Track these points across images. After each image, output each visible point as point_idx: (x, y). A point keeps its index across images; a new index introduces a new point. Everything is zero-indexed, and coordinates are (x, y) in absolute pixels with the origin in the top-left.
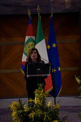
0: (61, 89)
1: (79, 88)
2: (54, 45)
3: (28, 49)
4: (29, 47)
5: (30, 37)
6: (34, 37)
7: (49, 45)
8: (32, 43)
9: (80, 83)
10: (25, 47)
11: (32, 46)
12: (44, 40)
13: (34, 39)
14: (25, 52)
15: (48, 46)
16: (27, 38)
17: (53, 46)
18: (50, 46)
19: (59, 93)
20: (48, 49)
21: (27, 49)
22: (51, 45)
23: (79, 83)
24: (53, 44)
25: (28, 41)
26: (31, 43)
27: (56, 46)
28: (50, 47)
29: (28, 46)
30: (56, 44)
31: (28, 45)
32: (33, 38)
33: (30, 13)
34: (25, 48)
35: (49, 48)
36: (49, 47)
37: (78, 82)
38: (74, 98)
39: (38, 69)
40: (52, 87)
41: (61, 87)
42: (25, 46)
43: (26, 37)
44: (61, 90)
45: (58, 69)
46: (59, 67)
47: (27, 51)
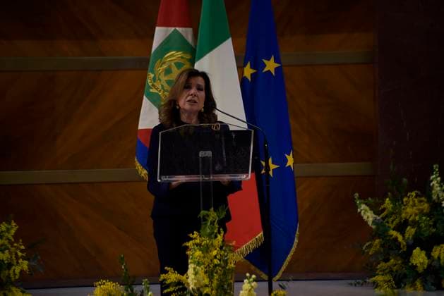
0: (296, 240)
1: (370, 246)
2: (271, 65)
3: (164, 79)
4: (168, 71)
5: (173, 29)
6: (190, 30)
7: (249, 65)
8: (179, 54)
9: (374, 227)
10: (153, 72)
12: (229, 43)
13: (190, 39)
14: (151, 90)
15: (245, 66)
16: (160, 34)
17: (265, 66)
18: (251, 67)
19: (289, 258)
20: (243, 81)
21: (160, 79)
22: (257, 65)
23: (370, 223)
24: (265, 61)
25: (165, 47)
26: (174, 56)
27: (276, 69)
28: (252, 71)
29: (165, 67)
30: (276, 61)
31: (164, 63)
32: (186, 33)
34: (152, 76)
35: (249, 77)
36: (248, 71)
37: (366, 223)
38: (351, 284)
39: (202, 154)
40: (261, 234)
41: (297, 233)
42: (153, 67)
43: (157, 28)
44: (295, 244)
45: (286, 161)
46: (289, 155)
47: (160, 88)
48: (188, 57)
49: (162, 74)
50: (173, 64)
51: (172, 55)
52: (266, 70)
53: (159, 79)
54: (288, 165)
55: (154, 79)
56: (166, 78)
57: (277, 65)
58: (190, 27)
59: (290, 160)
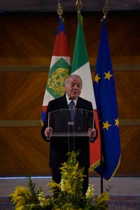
0: (119, 162)
2: (108, 76)
3: (56, 81)
4: (58, 78)
5: (60, 57)
8: (63, 69)
10: (50, 78)
11: (63, 75)
12: (87, 65)
13: (69, 62)
14: (49, 87)
15: (95, 75)
16: (54, 59)
17: (105, 76)
18: (99, 76)
19: (116, 170)
20: (94, 83)
22: (102, 76)
24: (105, 74)
25: (57, 66)
26: (61, 70)
27: (111, 77)
28: (99, 78)
29: (56, 75)
30: (111, 74)
31: (56, 74)
32: (67, 59)
33: (62, 10)
35: (97, 82)
36: (97, 78)
39: (69, 123)
41: (120, 158)
43: (53, 57)
44: (119, 164)
45: (115, 122)
46: (116, 119)
47: (54, 85)
48: (68, 71)
49: (55, 79)
50: (60, 74)
51: (60, 70)
52: (106, 78)
53: (54, 82)
54: (116, 125)
55: (51, 82)
56: (57, 81)
57: (112, 76)
58: (69, 56)
59: (117, 122)
